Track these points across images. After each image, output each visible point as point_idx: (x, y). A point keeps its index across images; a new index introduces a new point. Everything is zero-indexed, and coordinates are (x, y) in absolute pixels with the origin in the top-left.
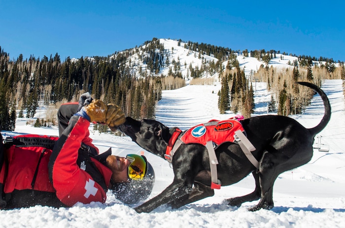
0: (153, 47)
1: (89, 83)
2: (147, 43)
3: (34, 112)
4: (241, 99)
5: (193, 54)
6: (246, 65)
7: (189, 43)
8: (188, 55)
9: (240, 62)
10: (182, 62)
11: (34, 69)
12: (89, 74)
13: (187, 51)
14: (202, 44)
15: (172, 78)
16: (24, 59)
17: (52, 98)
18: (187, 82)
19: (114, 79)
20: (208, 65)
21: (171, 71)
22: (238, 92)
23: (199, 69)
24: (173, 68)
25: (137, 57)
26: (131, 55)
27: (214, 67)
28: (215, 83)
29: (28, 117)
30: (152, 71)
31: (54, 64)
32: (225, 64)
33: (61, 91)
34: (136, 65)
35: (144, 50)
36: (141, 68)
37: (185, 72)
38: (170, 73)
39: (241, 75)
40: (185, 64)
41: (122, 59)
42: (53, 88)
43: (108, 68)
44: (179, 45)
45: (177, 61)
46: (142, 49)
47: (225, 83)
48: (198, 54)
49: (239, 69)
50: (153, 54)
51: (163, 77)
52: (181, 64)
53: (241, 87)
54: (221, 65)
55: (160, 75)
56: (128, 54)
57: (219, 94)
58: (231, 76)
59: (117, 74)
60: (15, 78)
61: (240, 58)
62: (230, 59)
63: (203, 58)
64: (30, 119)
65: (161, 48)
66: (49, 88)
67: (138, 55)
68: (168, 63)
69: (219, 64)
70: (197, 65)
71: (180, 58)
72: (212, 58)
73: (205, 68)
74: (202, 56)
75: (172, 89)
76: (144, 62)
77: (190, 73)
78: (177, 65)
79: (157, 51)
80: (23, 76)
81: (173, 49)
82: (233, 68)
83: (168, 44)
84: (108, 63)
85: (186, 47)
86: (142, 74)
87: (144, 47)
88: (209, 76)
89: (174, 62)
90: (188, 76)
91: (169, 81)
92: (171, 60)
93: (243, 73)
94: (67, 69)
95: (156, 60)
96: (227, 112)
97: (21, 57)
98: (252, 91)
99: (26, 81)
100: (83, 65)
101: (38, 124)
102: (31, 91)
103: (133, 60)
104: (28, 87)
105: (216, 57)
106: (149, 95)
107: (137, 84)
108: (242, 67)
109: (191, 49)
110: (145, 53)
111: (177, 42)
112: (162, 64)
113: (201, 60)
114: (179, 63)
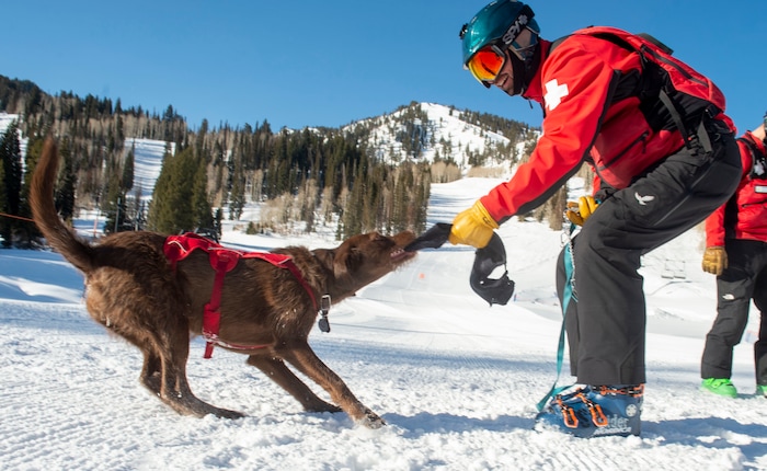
0: (411, 115)
1: (321, 169)
2: (400, 109)
3: (240, 212)
5: (472, 130)
7: (467, 111)
8: (464, 131)
10: (455, 142)
11: (230, 145)
12: (319, 155)
13: (464, 123)
14: (486, 114)
15: (440, 165)
16: (210, 128)
17: (264, 191)
18: (464, 172)
19: (358, 163)
20: (493, 147)
21: (437, 154)
23: (481, 153)
24: (440, 151)
25: (387, 130)
26: (377, 126)
27: (505, 152)
28: (505, 176)
29: (231, 218)
30: (409, 153)
31: (263, 136)
32: (520, 146)
33: (277, 181)
34: (385, 142)
35: (397, 120)
36: (392, 148)
37: (459, 156)
38: (437, 159)
40: (460, 145)
41: (364, 133)
42: (265, 174)
43: (348, 146)
44: (451, 114)
45: (447, 139)
46: (394, 118)
48: (478, 129)
50: (411, 126)
51: (426, 162)
52: (453, 144)
54: (514, 148)
55: (422, 160)
56: (373, 126)
59: (362, 157)
60: (203, 156)
62: (526, 139)
63: (486, 136)
65: (424, 117)
66: (259, 175)
67: (389, 127)
68: (433, 142)
69: (511, 146)
70: (477, 147)
71: (452, 134)
72: (499, 137)
73: (490, 152)
74: (485, 133)
75: (442, 182)
76: (397, 140)
77: (467, 159)
78: (447, 145)
79: (418, 122)
80: (214, 155)
81: (441, 120)
83: (435, 112)
85: (461, 118)
86: (395, 158)
87: (397, 115)
88: (495, 164)
89: (442, 140)
91: (438, 170)
92: (438, 137)
94: (285, 147)
95: (415, 137)
96: (528, 219)
97: (205, 124)
99: (219, 162)
100: (309, 140)
101: (252, 229)
102: (231, 179)
103: (380, 134)
104: (226, 174)
105: (506, 135)
109: (468, 122)
110: (399, 125)
111: (448, 110)
112: (424, 144)
113: (484, 139)
114: (449, 143)
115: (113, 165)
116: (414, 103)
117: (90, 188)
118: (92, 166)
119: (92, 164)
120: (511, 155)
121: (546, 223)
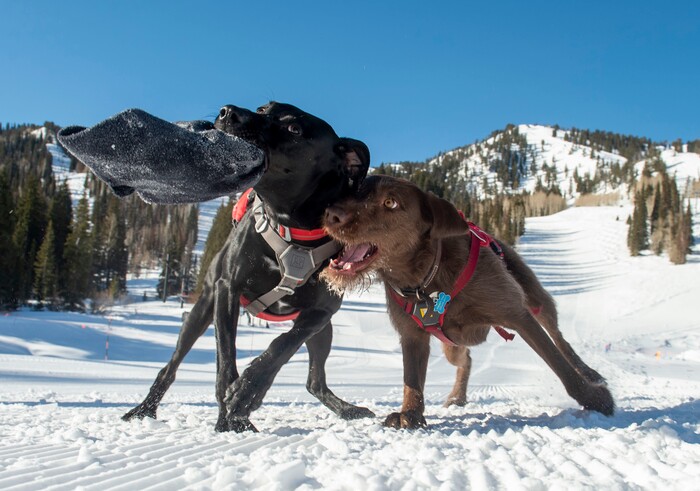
0: (507, 141)
2: (494, 134)
4: (669, 230)
5: (580, 152)
6: (678, 167)
7: (573, 130)
8: (570, 153)
9: (668, 164)
10: (560, 167)
13: (570, 145)
14: (598, 131)
15: (542, 195)
18: (570, 202)
20: (607, 170)
21: (539, 183)
22: (664, 217)
23: (592, 178)
24: (543, 179)
25: (479, 160)
26: (467, 156)
27: (620, 174)
28: (621, 202)
30: (505, 185)
32: (640, 166)
34: (477, 175)
35: (490, 147)
36: (486, 180)
37: (565, 184)
38: (539, 187)
39: (670, 185)
40: (566, 170)
41: (453, 165)
43: (429, 181)
44: (555, 135)
45: (550, 164)
46: (487, 145)
47: (640, 201)
48: (589, 150)
49: (665, 175)
50: (507, 153)
51: (526, 194)
52: (558, 170)
53: (670, 207)
54: (632, 168)
55: (520, 191)
56: (463, 156)
57: (629, 221)
58: (650, 188)
59: (445, 193)
61: (667, 156)
62: (647, 157)
63: (599, 157)
65: (522, 141)
67: (481, 156)
68: (534, 169)
69: (628, 167)
70: (587, 171)
71: (557, 158)
72: (616, 158)
73: (602, 176)
74: (596, 153)
75: (542, 215)
76: (491, 170)
77: (575, 186)
78: (551, 171)
79: (515, 147)
81: (543, 143)
82: (655, 174)
83: (536, 134)
84: (427, 173)
85: (567, 138)
86: (488, 190)
87: (491, 141)
88: (609, 189)
89: (545, 167)
90: (571, 191)
91: (537, 201)
92: (540, 163)
93: (674, 182)
95: (512, 164)
96: (642, 252)
98: (689, 214)
103: (471, 165)
105: (622, 154)
106: (504, 228)
107: (481, 209)
108: (671, 172)
109: (576, 142)
110: (493, 153)
111: (550, 131)
112: (523, 172)
113: (595, 161)
114: (554, 168)
115: (177, 219)
116: (510, 126)
119: (156, 219)
120: (629, 177)
121: (665, 257)
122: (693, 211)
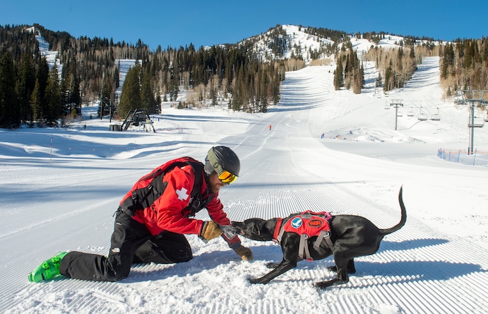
0: (276, 33)
1: (222, 68)
2: (271, 29)
3: (176, 96)
4: (353, 77)
5: (312, 38)
6: (358, 46)
7: (309, 28)
8: (307, 39)
9: (353, 44)
10: (303, 46)
11: (172, 58)
12: (221, 61)
13: (307, 35)
14: (320, 28)
15: (294, 60)
16: (163, 50)
17: (190, 83)
18: (307, 63)
19: (244, 64)
20: (325, 47)
21: (293, 54)
22: (351, 71)
23: (318, 51)
24: (294, 52)
25: (263, 43)
26: (257, 41)
27: (331, 49)
28: (332, 63)
29: (171, 100)
30: (276, 55)
31: (190, 53)
32: (340, 46)
33: (197, 77)
34: (262, 49)
35: (269, 36)
36: (266, 52)
37: (305, 55)
38: (293, 56)
39: (354, 55)
40: (306, 48)
41: (250, 45)
42: (191, 74)
43: (238, 54)
44: (300, 30)
45: (298, 45)
46: (267, 35)
47: (339, 63)
48: (316, 37)
49: (351, 50)
50: (276, 39)
51: (286, 59)
53: (353, 66)
54: (337, 47)
55: (283, 58)
56: (255, 41)
57: (334, 73)
58: (345, 56)
59: (246, 59)
60: (156, 67)
61: (353, 41)
62: (344, 41)
63: (321, 41)
64: (173, 102)
65: (284, 33)
66: (187, 74)
67: (264, 41)
68: (290, 47)
69: (335, 46)
70: (315, 48)
71: (301, 42)
72: (329, 41)
73: (322, 51)
74: (320, 39)
75: (294, 70)
76: (269, 47)
77: (310, 55)
78: (298, 48)
79: (281, 36)
80: (163, 65)
81: (294, 34)
82: (347, 49)
83: (290, 30)
84: (237, 49)
85: (305, 32)
86: (268, 57)
87: (269, 33)
88: (326, 57)
89: (295, 46)
90: (308, 58)
91: (292, 63)
92: (293, 44)
93: (356, 53)
94: (202, 57)
95: (279, 45)
96: (341, 88)
97: (160, 48)
98: (362, 69)
99: (166, 69)
100: (215, 52)
101: (180, 106)
102: (172, 78)
103: (259, 45)
104: (169, 75)
105: (332, 40)
106: (274, 77)
107: (264, 67)
108: (354, 49)
109: (310, 34)
110: (269, 39)
111: (298, 28)
112: (285, 49)
113: (319, 43)
114: (300, 46)
115: (108, 75)
116: (278, 26)
117: (95, 89)
118: (96, 77)
119: (96, 75)
120: (335, 51)
121: (351, 90)
122: (364, 68)
